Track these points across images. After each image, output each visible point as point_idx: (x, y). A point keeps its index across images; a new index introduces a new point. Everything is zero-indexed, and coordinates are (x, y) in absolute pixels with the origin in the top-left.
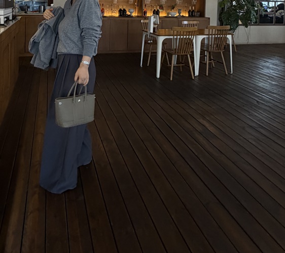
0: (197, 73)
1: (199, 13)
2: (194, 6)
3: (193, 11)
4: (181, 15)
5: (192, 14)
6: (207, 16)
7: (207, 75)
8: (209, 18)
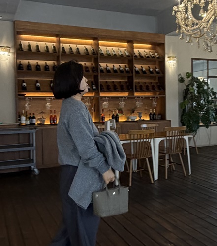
0: (156, 177)
1: (160, 116)
2: (155, 108)
3: (154, 114)
4: (142, 118)
5: (153, 117)
6: (168, 118)
7: (166, 178)
8: (170, 121)
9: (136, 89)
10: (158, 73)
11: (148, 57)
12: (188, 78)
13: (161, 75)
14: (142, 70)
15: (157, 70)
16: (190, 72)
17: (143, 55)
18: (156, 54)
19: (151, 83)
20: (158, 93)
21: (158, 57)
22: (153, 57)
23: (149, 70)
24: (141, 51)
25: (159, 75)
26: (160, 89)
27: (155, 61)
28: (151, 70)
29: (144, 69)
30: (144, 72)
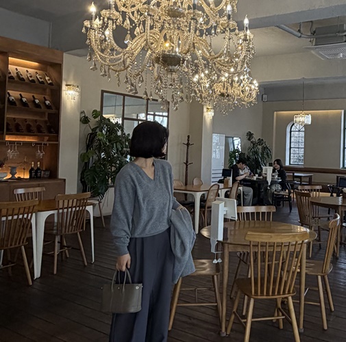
0: (37, 274)
1: (48, 173)
2: (41, 161)
3: (38, 169)
4: (16, 176)
5: (35, 174)
6: (61, 176)
7: (55, 272)
8: (65, 180)
9: (8, 130)
10: (48, 107)
11: (33, 81)
12: (95, 118)
13: (53, 111)
14: (21, 100)
15: (47, 102)
16: (99, 110)
17: (24, 77)
18: (47, 78)
19: (36, 121)
20: (47, 138)
21: (51, 84)
22: (42, 83)
23: (34, 102)
24: (22, 70)
25: (50, 111)
26: (50, 132)
27: (44, 90)
28: (37, 101)
29: (24, 100)
30: (25, 104)
